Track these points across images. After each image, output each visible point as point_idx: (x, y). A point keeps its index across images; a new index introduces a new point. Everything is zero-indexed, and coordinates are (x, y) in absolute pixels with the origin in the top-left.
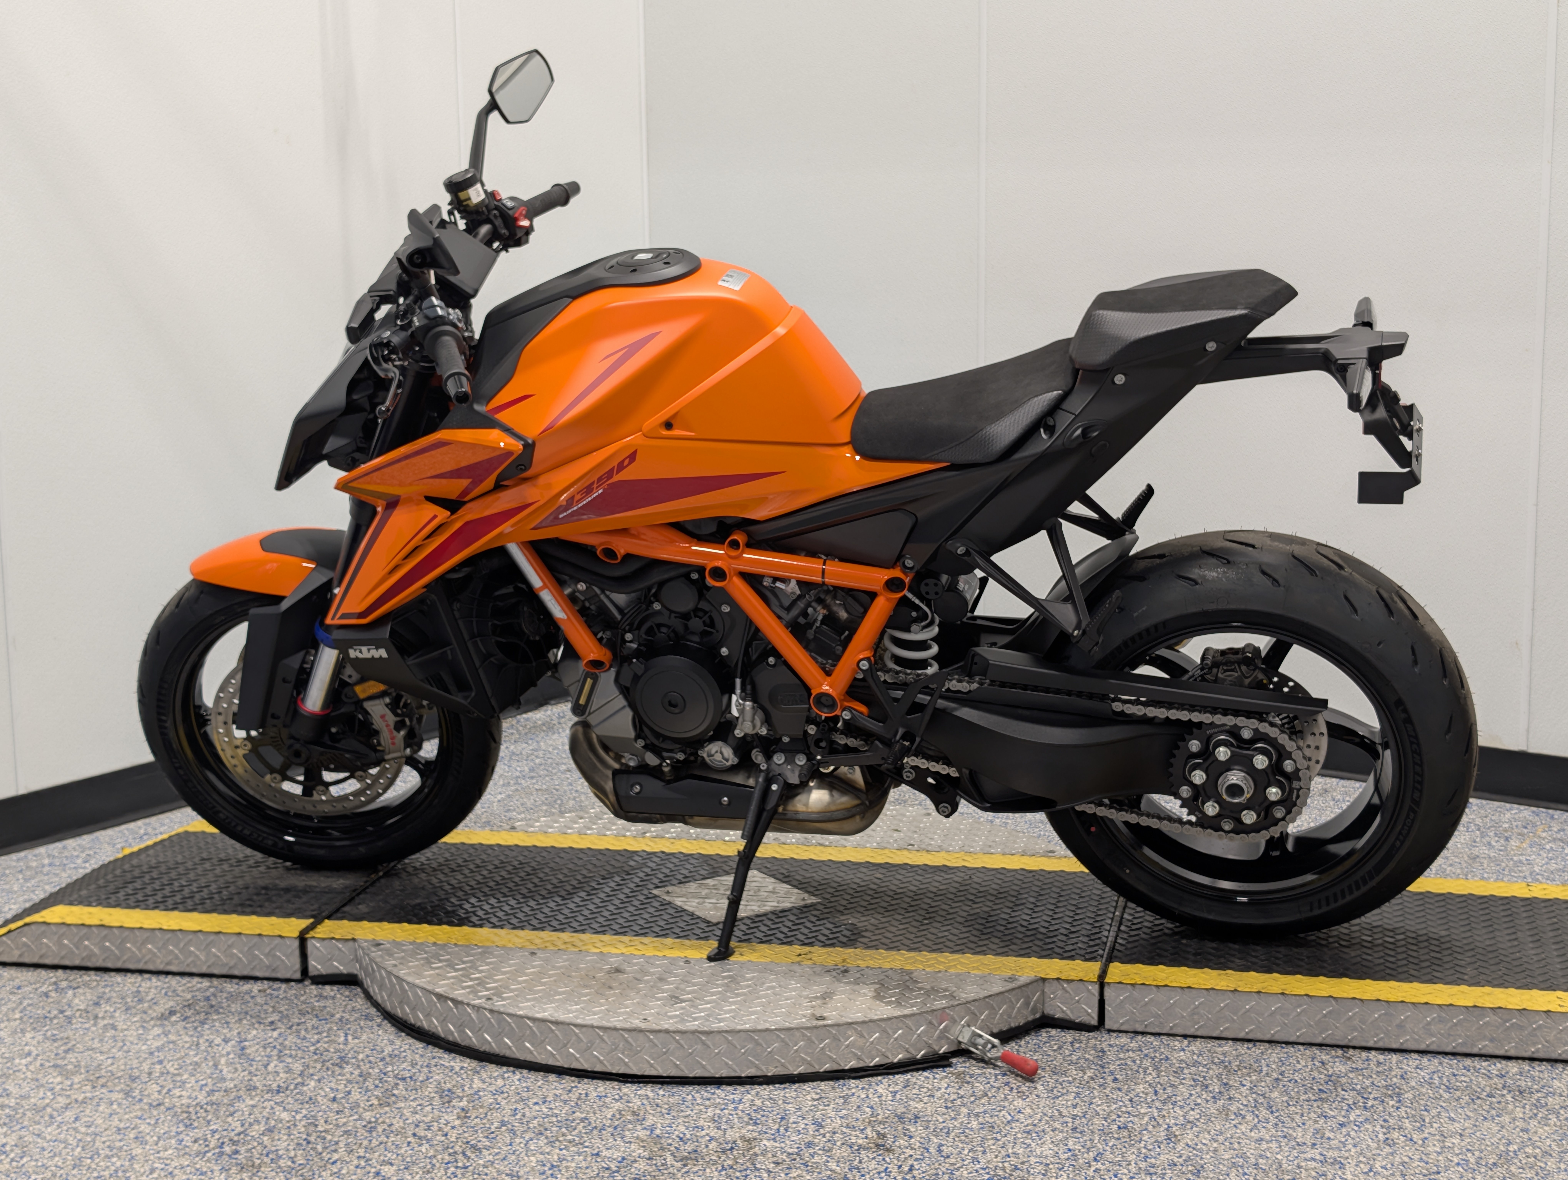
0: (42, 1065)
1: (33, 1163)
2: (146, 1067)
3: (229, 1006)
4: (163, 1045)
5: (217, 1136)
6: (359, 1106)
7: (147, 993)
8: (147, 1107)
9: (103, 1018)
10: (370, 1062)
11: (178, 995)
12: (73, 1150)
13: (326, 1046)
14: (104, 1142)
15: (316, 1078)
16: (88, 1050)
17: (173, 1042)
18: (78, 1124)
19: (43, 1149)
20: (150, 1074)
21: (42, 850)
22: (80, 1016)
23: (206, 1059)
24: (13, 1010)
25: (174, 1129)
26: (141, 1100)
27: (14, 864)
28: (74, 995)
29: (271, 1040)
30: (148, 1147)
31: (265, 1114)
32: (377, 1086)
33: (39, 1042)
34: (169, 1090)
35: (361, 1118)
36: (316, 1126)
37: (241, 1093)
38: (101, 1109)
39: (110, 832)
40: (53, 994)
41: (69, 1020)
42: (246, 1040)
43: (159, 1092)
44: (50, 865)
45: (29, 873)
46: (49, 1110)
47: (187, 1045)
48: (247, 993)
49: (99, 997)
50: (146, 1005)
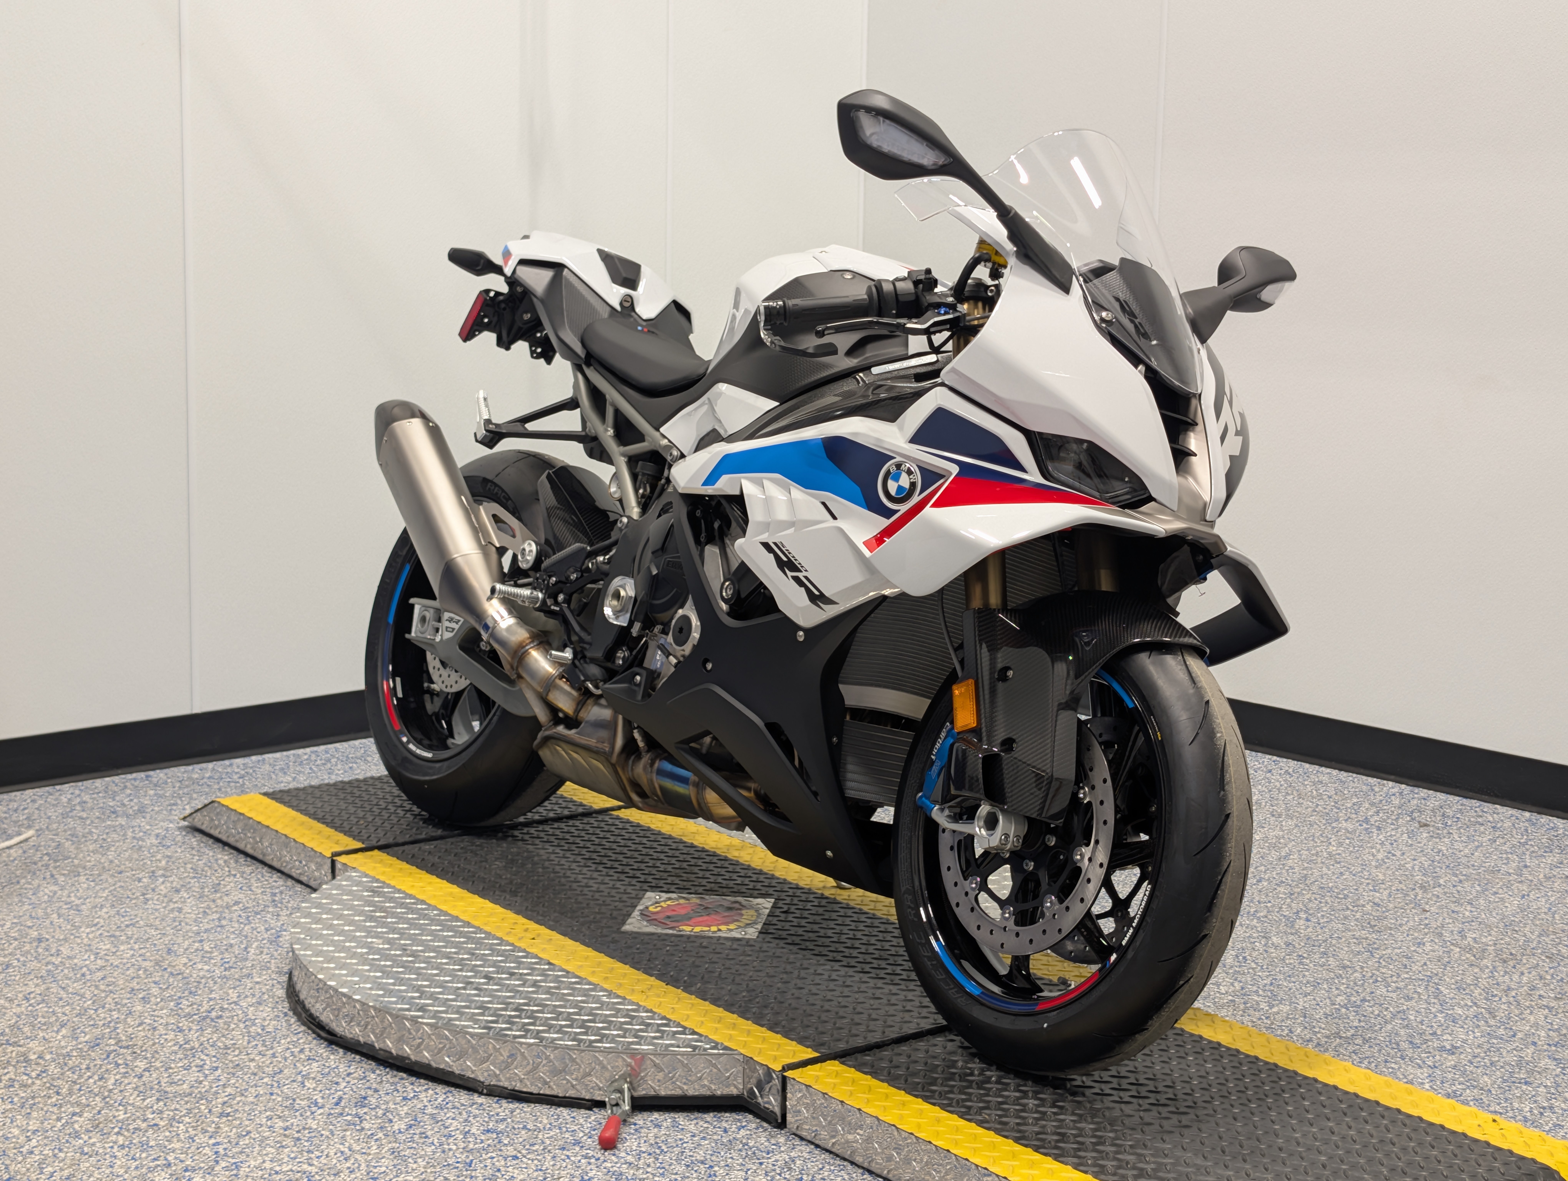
0: (101, 934)
1: (46, 1009)
2: (187, 943)
4: (212, 928)
5: (211, 1003)
7: (225, 886)
8: (167, 975)
9: (176, 902)
11: (251, 890)
12: (85, 1002)
14: (114, 999)
16: (147, 926)
17: (222, 926)
18: (102, 982)
19: (61, 999)
20: (187, 949)
21: (210, 765)
22: (157, 900)
23: (241, 942)
24: (104, 889)
25: (179, 994)
26: (166, 969)
27: (180, 774)
28: (163, 883)
30: (148, 1006)
31: (264, 990)
33: (109, 917)
34: (195, 964)
37: (254, 971)
38: (128, 973)
39: (276, 755)
40: (145, 880)
42: (285, 930)
43: (185, 964)
44: (210, 777)
45: (186, 783)
46: (85, 969)
47: (233, 930)
49: (182, 886)
50: (218, 895)
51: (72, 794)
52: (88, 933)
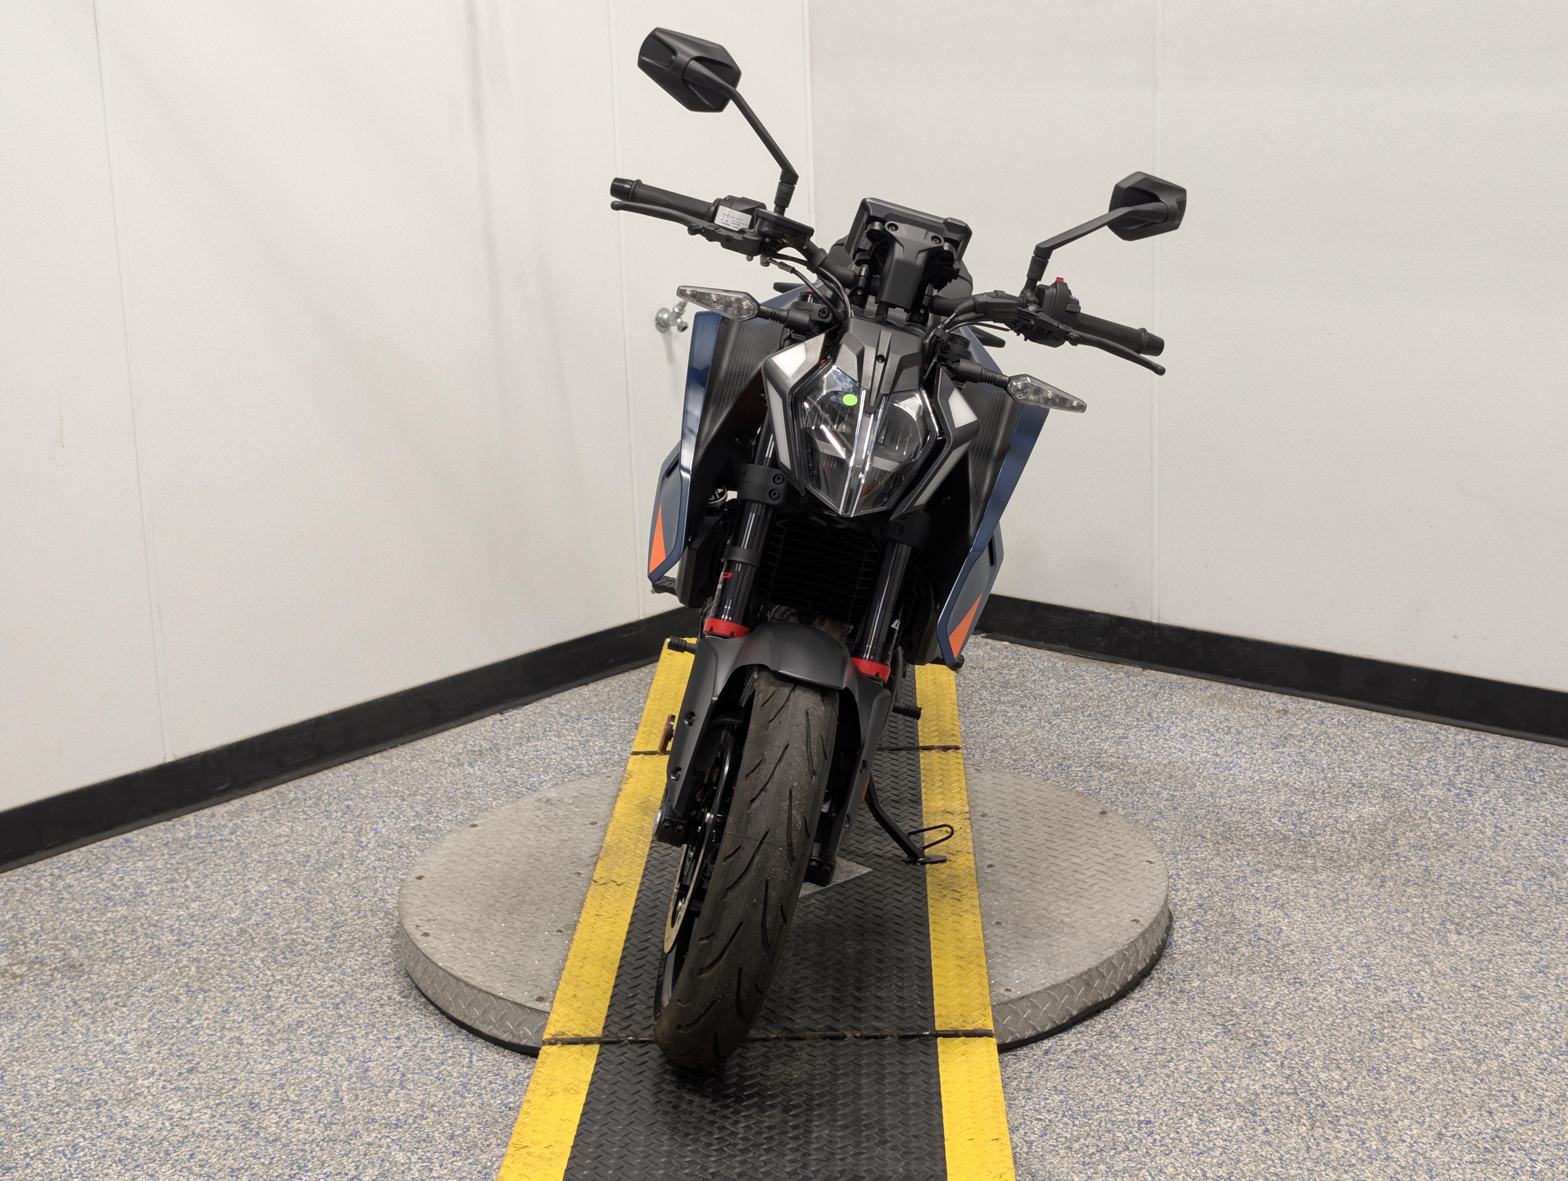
0: (163, 1088)
2: (266, 1093)
3: (357, 1016)
4: (287, 1065)
6: (476, 1146)
8: (262, 1143)
9: (230, 1029)
10: (492, 1090)
13: (449, 1068)
15: (436, 1109)
16: (212, 1069)
17: (297, 1061)
20: (270, 1101)
21: (190, 818)
22: (208, 1027)
23: (328, 1083)
24: (142, 1017)
26: (258, 1134)
27: (161, 834)
28: (205, 1000)
29: (395, 1060)
31: (380, 1154)
32: (497, 1122)
33: (163, 1059)
34: (287, 1122)
35: (477, 1162)
36: (431, 1170)
37: (360, 1127)
38: (217, 1143)
39: (259, 796)
40: (183, 998)
41: (197, 1030)
43: (277, 1124)
44: (197, 836)
45: (174, 846)
46: (166, 1144)
47: (311, 1065)
48: (377, 1000)
49: (229, 1003)
50: (274, 1014)
51: (51, 875)
52: (148, 1087)
